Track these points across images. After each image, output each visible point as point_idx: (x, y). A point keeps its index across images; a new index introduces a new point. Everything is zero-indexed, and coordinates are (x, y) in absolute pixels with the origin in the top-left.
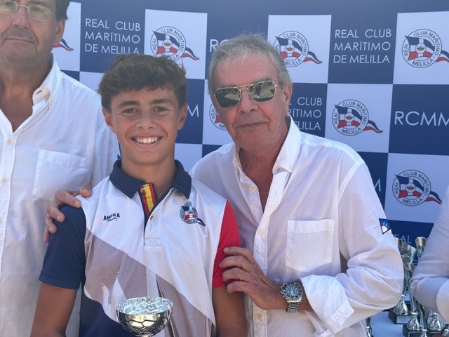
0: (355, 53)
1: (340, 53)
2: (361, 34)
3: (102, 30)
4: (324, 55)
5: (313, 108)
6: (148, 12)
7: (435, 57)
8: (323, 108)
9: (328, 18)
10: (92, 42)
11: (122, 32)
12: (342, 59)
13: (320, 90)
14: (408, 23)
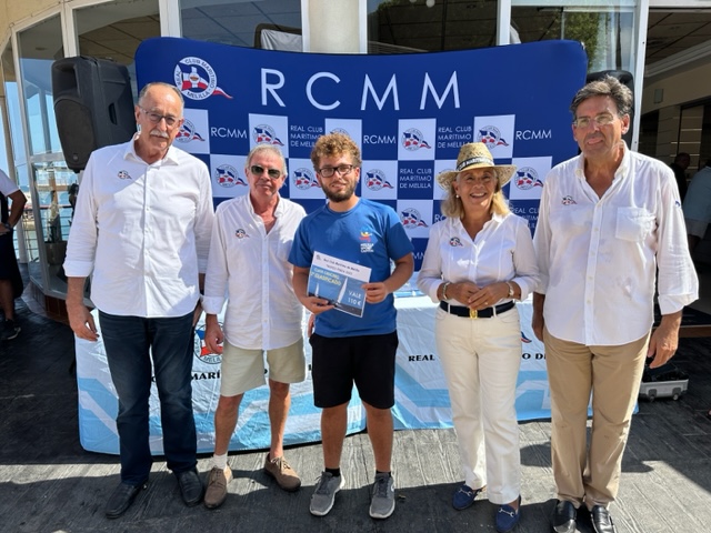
0: (451, 141)
1: (442, 141)
2: (453, 129)
3: (300, 133)
4: (432, 143)
5: (426, 175)
6: (327, 120)
7: (496, 142)
8: (432, 175)
9: (434, 121)
10: (295, 140)
11: (312, 133)
12: (443, 145)
13: (430, 164)
14: (481, 122)
